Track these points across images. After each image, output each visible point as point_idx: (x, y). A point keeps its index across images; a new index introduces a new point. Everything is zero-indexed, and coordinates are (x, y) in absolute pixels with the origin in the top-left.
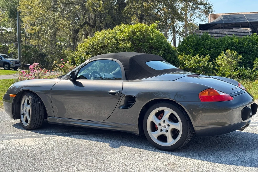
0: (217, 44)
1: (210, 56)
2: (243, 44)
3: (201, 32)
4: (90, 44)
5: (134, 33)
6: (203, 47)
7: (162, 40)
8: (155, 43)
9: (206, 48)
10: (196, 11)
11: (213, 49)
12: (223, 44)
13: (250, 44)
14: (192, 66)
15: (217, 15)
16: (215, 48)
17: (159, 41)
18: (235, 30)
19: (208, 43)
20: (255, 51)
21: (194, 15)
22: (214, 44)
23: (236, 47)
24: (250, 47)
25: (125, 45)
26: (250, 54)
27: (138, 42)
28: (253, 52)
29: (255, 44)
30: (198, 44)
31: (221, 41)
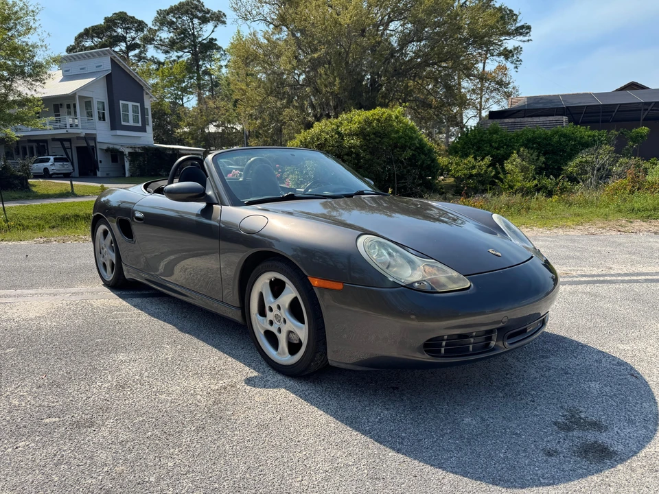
0: (510, 140)
1: (491, 158)
2: (551, 139)
3: (491, 123)
4: (301, 142)
5: (368, 122)
6: (488, 145)
7: (411, 133)
8: (400, 138)
9: (493, 147)
10: (494, 94)
11: (503, 148)
12: (519, 140)
13: (563, 139)
14: (460, 174)
15: (519, 99)
16: (508, 146)
17: (407, 135)
18: (542, 119)
19: (497, 138)
20: (568, 150)
21: (490, 100)
22: (506, 140)
23: (539, 145)
24: (561, 144)
25: (352, 141)
26: (561, 156)
27: (372, 136)
28: (564, 152)
29: (569, 141)
30: (482, 140)
31: (518, 136)
